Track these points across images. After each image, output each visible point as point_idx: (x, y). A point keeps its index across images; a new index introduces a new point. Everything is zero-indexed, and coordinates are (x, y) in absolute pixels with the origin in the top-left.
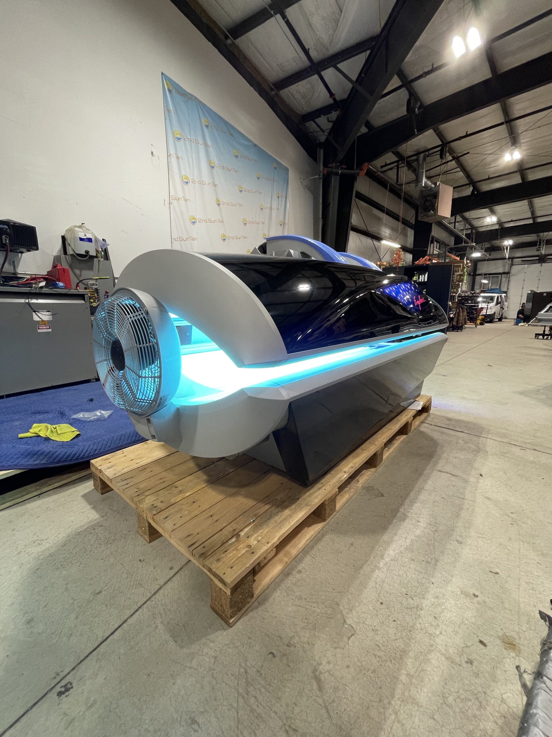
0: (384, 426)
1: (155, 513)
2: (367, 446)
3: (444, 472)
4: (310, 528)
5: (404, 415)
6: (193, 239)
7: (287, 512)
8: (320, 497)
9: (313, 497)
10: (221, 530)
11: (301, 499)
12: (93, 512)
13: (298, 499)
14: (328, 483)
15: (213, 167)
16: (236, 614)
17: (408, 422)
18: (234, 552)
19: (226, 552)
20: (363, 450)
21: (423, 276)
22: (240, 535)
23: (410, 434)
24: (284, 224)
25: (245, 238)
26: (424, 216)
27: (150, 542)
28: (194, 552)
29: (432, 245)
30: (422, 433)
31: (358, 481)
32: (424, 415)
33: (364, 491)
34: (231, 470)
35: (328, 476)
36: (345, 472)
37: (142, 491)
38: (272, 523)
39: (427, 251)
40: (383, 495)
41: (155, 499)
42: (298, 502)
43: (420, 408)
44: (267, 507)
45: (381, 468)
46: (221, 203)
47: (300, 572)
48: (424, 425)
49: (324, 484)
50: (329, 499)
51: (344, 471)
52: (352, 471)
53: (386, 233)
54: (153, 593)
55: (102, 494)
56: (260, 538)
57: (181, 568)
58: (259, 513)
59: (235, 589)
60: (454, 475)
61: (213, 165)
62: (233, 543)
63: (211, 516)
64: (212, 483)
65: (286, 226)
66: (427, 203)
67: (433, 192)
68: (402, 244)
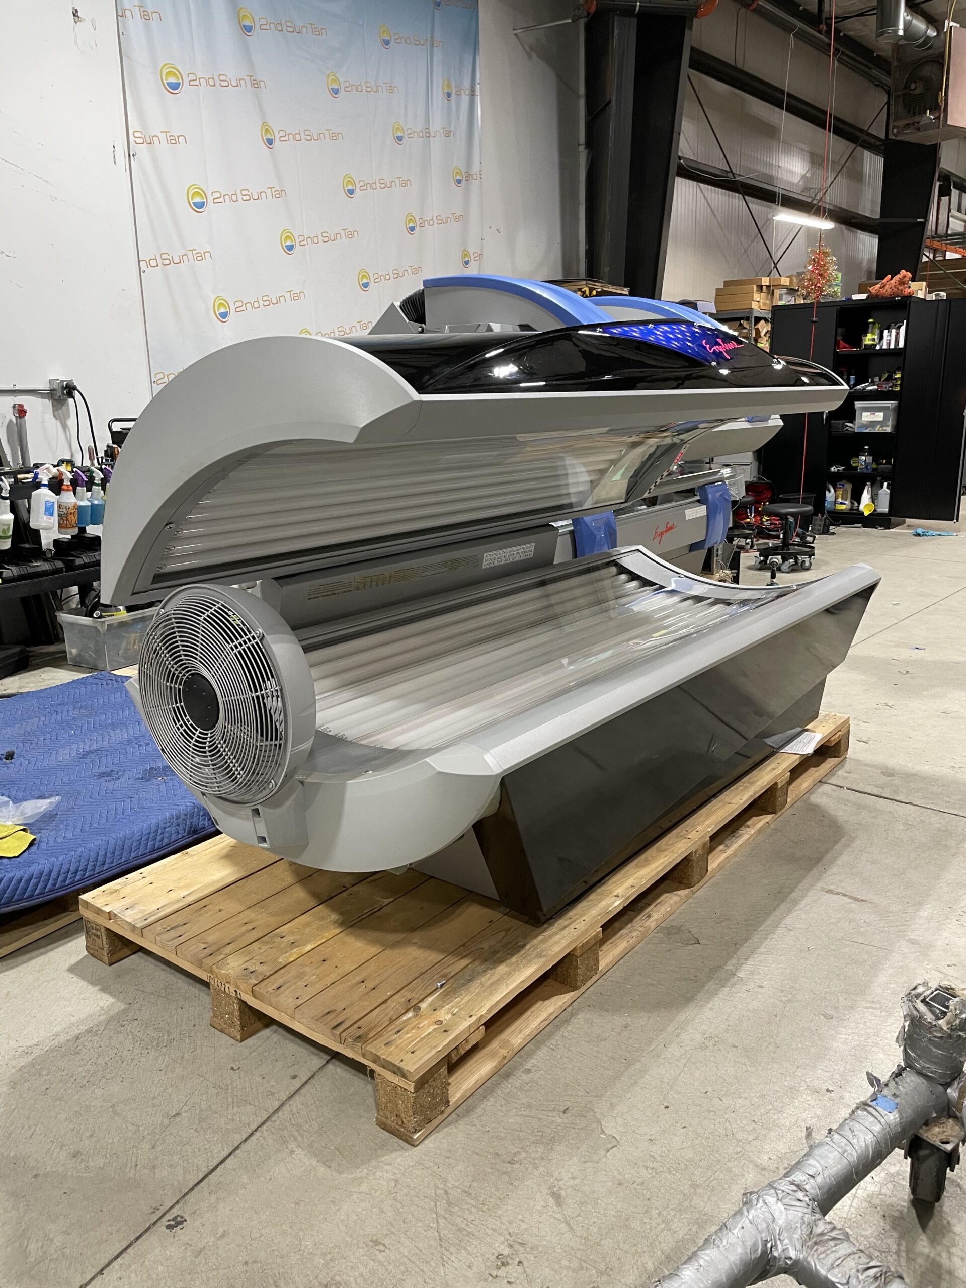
0: (715, 796)
1: (254, 981)
2: (670, 843)
3: (838, 894)
4: (547, 1002)
5: (769, 768)
6: (201, 257)
7: (502, 969)
8: (564, 943)
9: (551, 942)
10: (385, 1002)
11: (527, 947)
12: (105, 996)
13: (523, 946)
14: (581, 917)
15: (248, 29)
16: (423, 1127)
17: (776, 784)
18: (414, 1031)
19: (399, 1032)
20: (661, 851)
21: (894, 331)
22: (420, 1008)
23: (786, 813)
24: (469, 176)
25: (350, 235)
26: (907, 126)
27: (242, 1041)
28: (344, 1035)
29: (945, 199)
30: (814, 809)
31: (649, 916)
32: (830, 762)
33: (661, 935)
34: (386, 901)
35: (583, 904)
36: (617, 896)
37: (214, 948)
38: (475, 987)
39: (923, 225)
40: (698, 942)
41: (247, 958)
42: (522, 952)
43: (809, 750)
44: (465, 962)
45: (703, 890)
46: (277, 136)
47: (528, 1071)
48: (825, 788)
49: (573, 919)
50: (582, 946)
51: (615, 894)
52: (633, 893)
53: (792, 172)
54: (271, 1111)
55: (111, 965)
56: (456, 1010)
57: (313, 1076)
58: (450, 972)
59: (421, 1083)
60: (856, 899)
61: (247, 22)
62: (409, 1019)
63: (363, 982)
64: (351, 926)
65: (475, 184)
66: (913, 86)
67: (931, 51)
68: (844, 207)
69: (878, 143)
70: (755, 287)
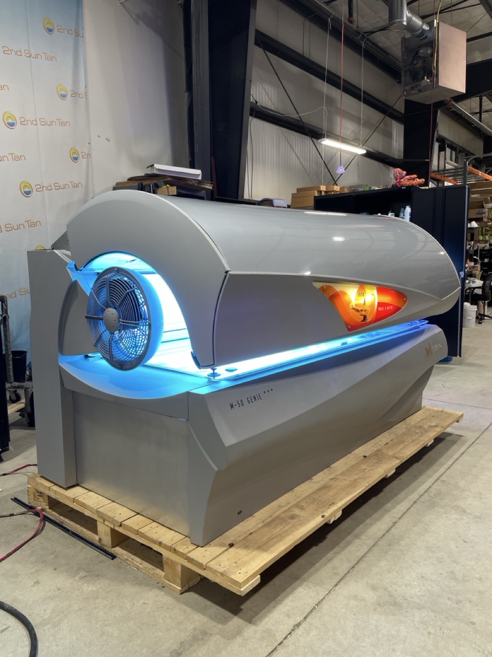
24: (75, 94)
26: (412, 88)
29: (442, 153)
39: (430, 163)
66: (415, 62)
67: (426, 40)
68: (381, 150)
69: (400, 116)
70: (316, 192)
